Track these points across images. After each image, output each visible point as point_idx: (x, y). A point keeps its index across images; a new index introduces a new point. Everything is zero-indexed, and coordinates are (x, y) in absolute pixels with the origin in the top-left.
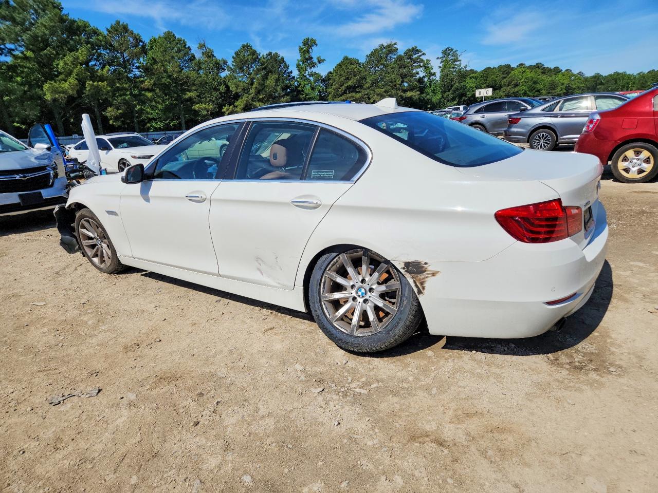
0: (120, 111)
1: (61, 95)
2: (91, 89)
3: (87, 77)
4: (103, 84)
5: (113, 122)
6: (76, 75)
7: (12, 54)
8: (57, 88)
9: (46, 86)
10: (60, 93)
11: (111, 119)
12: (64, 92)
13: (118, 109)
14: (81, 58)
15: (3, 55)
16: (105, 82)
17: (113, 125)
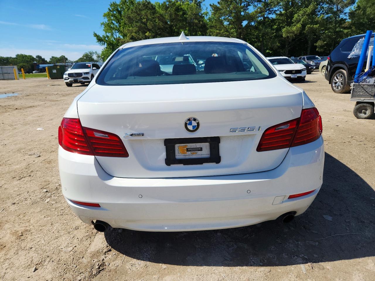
0: (325, 42)
1: (291, 34)
2: (308, 30)
3: (308, 22)
4: (316, 26)
5: (319, 49)
6: (302, 22)
7: (275, 13)
8: (289, 30)
9: (284, 30)
10: (290, 33)
11: (318, 47)
12: (293, 32)
13: (324, 41)
14: (308, 11)
15: (271, 14)
16: (318, 25)
17: (318, 51)
